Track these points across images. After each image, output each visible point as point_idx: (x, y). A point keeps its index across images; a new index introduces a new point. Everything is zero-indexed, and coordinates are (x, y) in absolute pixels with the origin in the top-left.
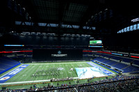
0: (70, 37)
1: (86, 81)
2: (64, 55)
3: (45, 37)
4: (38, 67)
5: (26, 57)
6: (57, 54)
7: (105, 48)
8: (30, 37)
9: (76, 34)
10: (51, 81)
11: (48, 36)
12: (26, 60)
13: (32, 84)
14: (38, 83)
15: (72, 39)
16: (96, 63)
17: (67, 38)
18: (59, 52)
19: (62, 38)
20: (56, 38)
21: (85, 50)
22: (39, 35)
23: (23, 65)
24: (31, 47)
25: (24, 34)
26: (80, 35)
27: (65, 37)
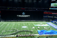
19: (26, 1)
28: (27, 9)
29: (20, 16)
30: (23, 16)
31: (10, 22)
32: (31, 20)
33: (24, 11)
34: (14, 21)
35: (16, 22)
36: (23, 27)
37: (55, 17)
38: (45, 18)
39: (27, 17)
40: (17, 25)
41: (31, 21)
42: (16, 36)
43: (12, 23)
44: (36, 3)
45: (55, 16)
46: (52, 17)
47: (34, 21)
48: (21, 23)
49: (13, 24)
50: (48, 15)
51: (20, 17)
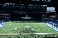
0: (33, 6)
3: (18, 6)
5: (6, 18)
7: (57, 14)
8: (9, 6)
11: (20, 6)
12: (6, 20)
13: (9, 35)
14: (12, 35)
15: (35, 7)
16: (51, 24)
17: (31, 7)
18: (26, 16)
19: (29, 7)
20: (24, 7)
22: (14, 5)
23: (4, 23)
25: (6, 4)
26: (40, 5)
27: (30, 6)
28: (29, 13)
29: (24, 18)
30: (26, 18)
31: (16, 22)
33: (27, 15)
35: (20, 22)
37: (51, 19)
38: (43, 20)
39: (29, 19)
40: (21, 25)
41: (32, 22)
44: (36, 8)
46: (48, 19)
47: (34, 22)
48: (24, 23)
49: (18, 24)
50: (45, 17)
51: (24, 19)
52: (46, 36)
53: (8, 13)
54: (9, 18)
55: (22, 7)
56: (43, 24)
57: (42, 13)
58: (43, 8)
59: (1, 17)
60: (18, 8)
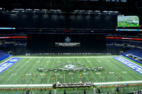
0: (84, 15)
1: (114, 89)
2: (75, 44)
3: (46, 16)
4: (34, 62)
5: (18, 47)
6: (64, 41)
8: (25, 16)
9: (94, 10)
10: (54, 87)
12: (17, 51)
13: (25, 89)
15: (88, 17)
16: (130, 58)
17: (79, 17)
18: (68, 39)
19: (73, 17)
20: (62, 17)
21: (110, 37)
22: (37, 13)
23: (12, 59)
24: (25, 31)
25: (16, 11)
26: (101, 12)
27: (77, 15)
28: (74, 31)
29: (61, 44)
30: (66, 44)
31: (42, 55)
32: (82, 52)
33: (69, 36)
34: (49, 55)
36: (66, 66)
37: (129, 46)
39: (74, 47)
40: (55, 63)
41: (82, 55)
42: (52, 85)
43: (46, 58)
45: (128, 42)
46: (123, 45)
48: (62, 57)
49: (47, 60)
50: (114, 41)
51: (61, 47)
52: (118, 90)
53: (22, 34)
54: (26, 44)
55: (55, 17)
56: (109, 59)
57: (106, 32)
58: (108, 18)
59: (6, 43)
60: (46, 19)
